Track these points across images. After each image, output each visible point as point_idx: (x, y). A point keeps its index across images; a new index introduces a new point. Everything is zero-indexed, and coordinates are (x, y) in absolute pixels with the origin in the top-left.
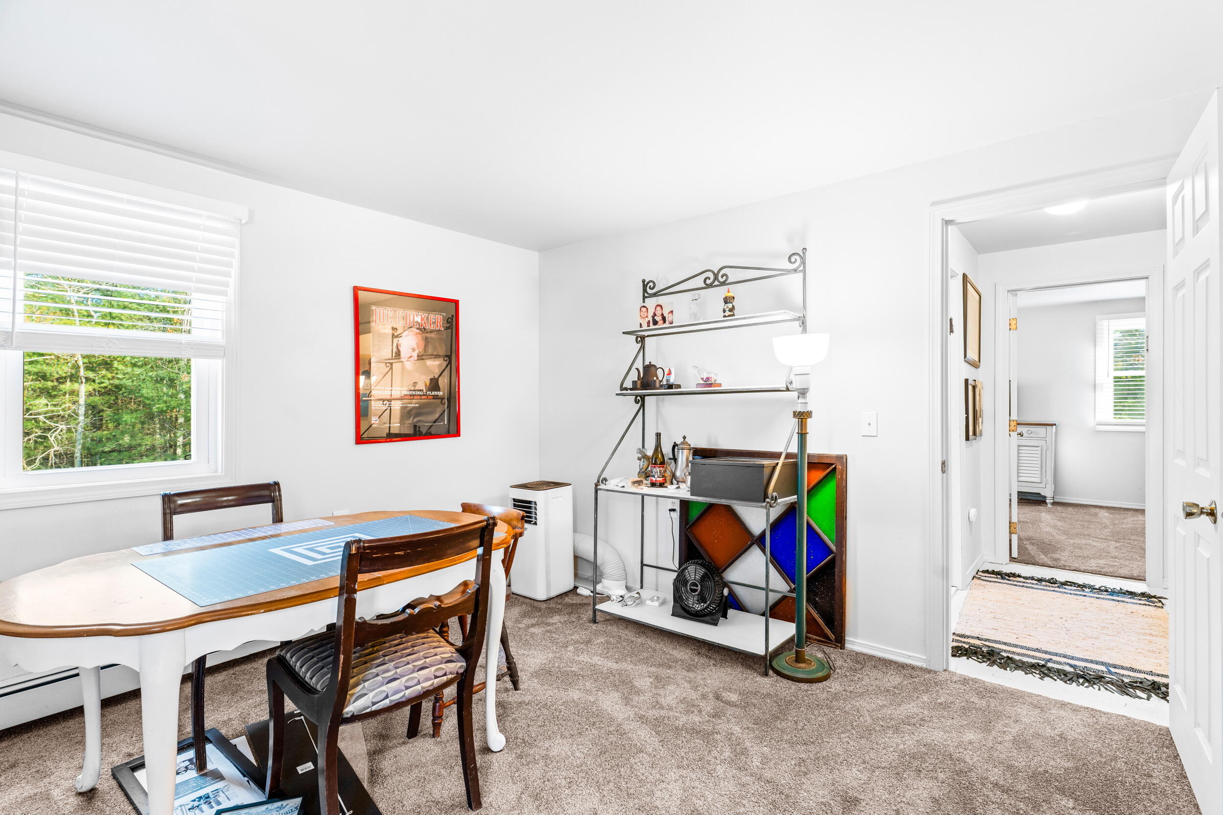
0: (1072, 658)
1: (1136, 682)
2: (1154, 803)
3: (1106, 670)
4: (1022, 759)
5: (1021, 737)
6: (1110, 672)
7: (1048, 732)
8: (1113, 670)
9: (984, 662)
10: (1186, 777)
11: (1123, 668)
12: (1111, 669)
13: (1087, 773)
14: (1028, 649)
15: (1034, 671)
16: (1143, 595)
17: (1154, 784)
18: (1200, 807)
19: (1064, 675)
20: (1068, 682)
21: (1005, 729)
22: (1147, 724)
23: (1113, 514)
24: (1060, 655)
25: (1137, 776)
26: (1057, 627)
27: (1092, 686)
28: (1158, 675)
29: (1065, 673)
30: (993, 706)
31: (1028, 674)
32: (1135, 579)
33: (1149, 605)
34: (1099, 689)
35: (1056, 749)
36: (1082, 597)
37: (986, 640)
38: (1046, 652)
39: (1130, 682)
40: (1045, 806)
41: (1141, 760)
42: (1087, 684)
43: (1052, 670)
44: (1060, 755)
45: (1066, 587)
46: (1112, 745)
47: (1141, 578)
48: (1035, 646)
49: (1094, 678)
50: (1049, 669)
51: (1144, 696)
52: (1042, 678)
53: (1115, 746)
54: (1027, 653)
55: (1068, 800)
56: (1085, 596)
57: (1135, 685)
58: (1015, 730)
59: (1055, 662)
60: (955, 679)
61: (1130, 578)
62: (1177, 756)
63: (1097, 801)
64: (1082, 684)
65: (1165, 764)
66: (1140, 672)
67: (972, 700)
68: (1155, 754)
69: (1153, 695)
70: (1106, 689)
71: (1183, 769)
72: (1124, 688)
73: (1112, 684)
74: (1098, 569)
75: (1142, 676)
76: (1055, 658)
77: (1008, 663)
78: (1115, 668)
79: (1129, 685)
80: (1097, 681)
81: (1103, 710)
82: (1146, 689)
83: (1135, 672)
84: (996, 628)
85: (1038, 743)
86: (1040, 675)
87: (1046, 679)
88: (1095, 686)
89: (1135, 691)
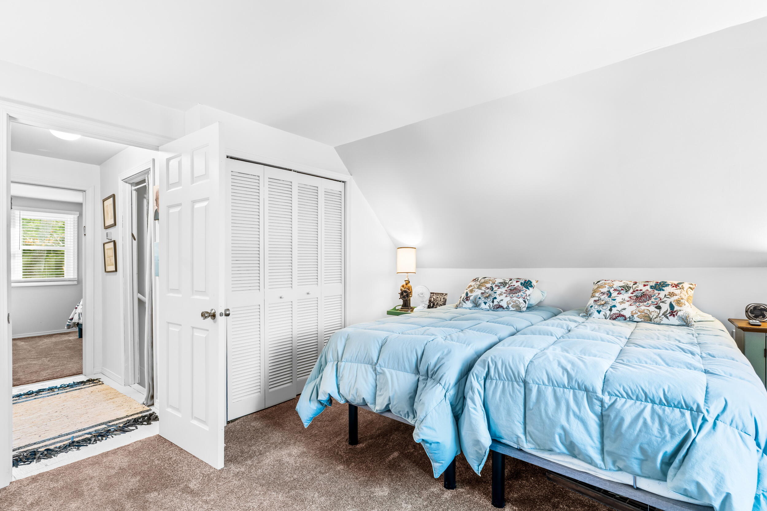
0: (84, 430)
1: (126, 424)
2: (182, 467)
3: (107, 426)
4: (114, 494)
5: (102, 484)
6: (110, 426)
7: (113, 472)
8: (111, 424)
9: (31, 462)
10: (182, 449)
11: (113, 421)
12: (108, 424)
13: (148, 476)
14: (54, 438)
15: (70, 448)
16: (89, 381)
17: (175, 460)
18: (195, 456)
19: (89, 440)
20: (94, 443)
21: (90, 487)
22: (149, 438)
23: (27, 342)
24: (76, 432)
25: (167, 462)
26: (58, 418)
27: (108, 438)
28: (131, 415)
29: (89, 439)
30: (69, 480)
31: (68, 452)
32: (76, 375)
33: (96, 385)
34: (113, 437)
35: (125, 476)
36: (56, 395)
37: (19, 449)
38: (67, 434)
39: (123, 425)
40: (147, 504)
41: (162, 454)
42: (104, 438)
43: (80, 441)
44: (130, 478)
45: (40, 393)
46: (146, 457)
47: (80, 373)
48: (57, 435)
49: (106, 433)
50: (78, 442)
51: (134, 428)
52: (78, 449)
53: (147, 456)
54: (56, 441)
55: (153, 493)
56: (58, 394)
57: (126, 425)
58: (95, 484)
59: (77, 437)
60: (25, 483)
61: (73, 375)
62: (172, 444)
63: (164, 484)
64: (102, 439)
65: (171, 449)
66: (122, 418)
67: (52, 486)
68: (164, 448)
69: (137, 426)
70: (115, 435)
71: (178, 447)
72: (123, 429)
73: (116, 431)
74: (51, 376)
75: (125, 419)
76: (75, 435)
77: (49, 453)
78: (110, 423)
79: (124, 427)
80: (108, 434)
81: (126, 444)
82: (132, 424)
83: (120, 419)
84: (18, 438)
85: (115, 480)
86: (75, 448)
87: (81, 448)
88: (109, 437)
89: (128, 428)
